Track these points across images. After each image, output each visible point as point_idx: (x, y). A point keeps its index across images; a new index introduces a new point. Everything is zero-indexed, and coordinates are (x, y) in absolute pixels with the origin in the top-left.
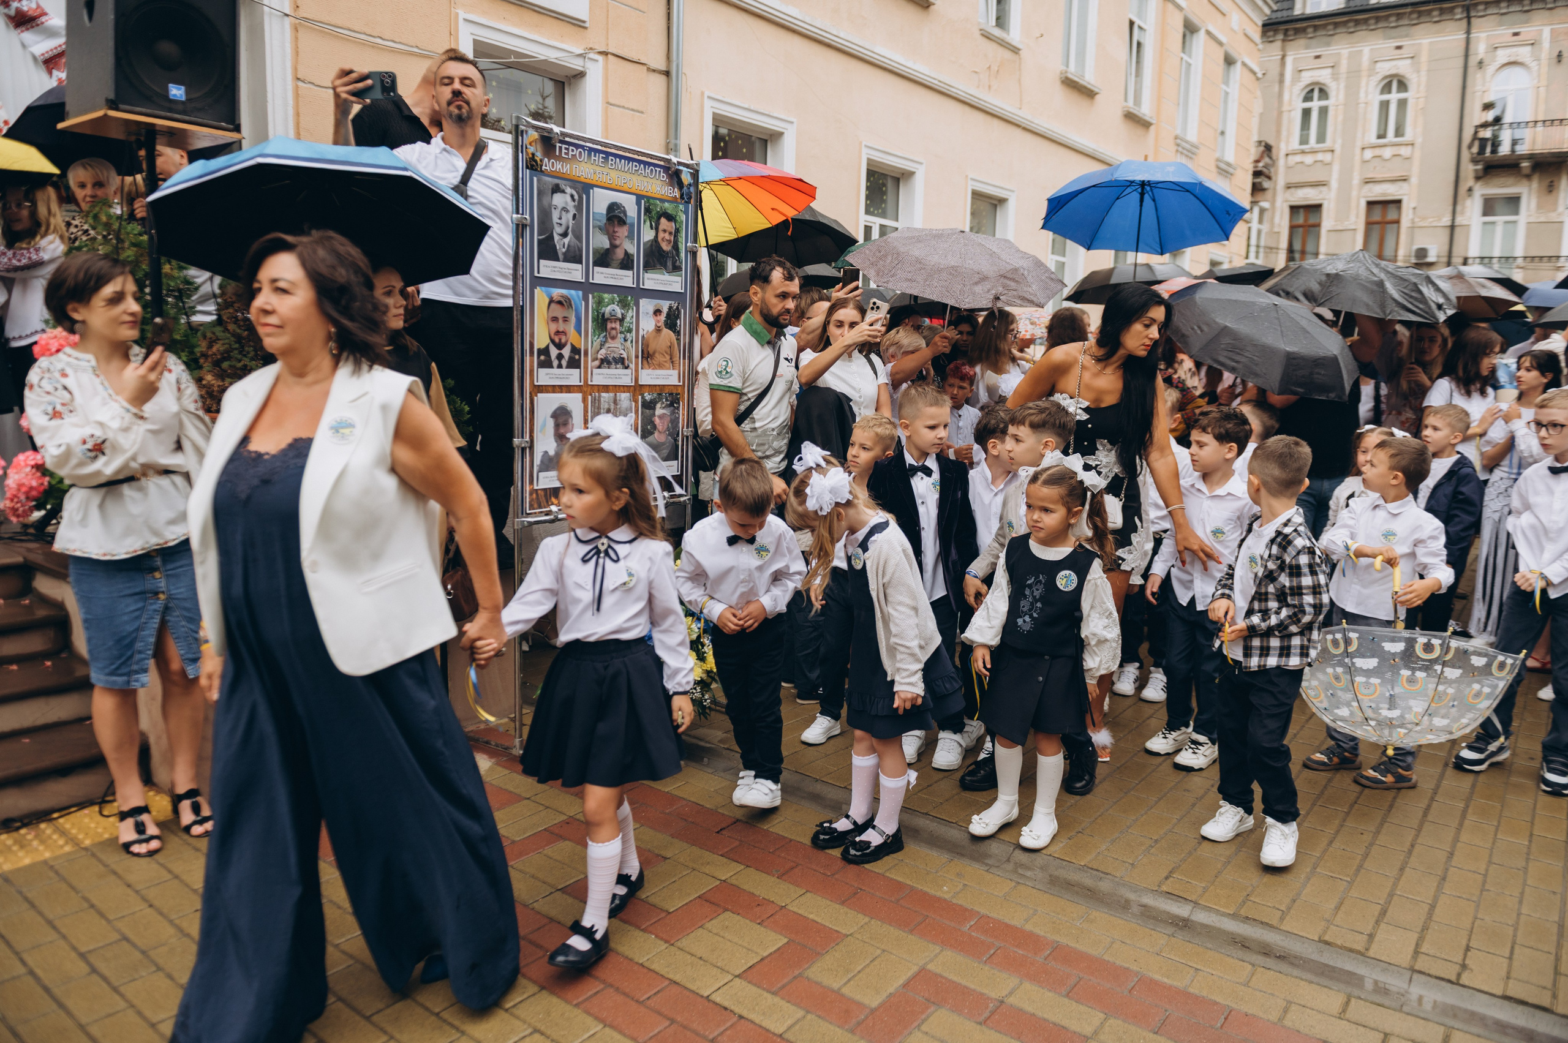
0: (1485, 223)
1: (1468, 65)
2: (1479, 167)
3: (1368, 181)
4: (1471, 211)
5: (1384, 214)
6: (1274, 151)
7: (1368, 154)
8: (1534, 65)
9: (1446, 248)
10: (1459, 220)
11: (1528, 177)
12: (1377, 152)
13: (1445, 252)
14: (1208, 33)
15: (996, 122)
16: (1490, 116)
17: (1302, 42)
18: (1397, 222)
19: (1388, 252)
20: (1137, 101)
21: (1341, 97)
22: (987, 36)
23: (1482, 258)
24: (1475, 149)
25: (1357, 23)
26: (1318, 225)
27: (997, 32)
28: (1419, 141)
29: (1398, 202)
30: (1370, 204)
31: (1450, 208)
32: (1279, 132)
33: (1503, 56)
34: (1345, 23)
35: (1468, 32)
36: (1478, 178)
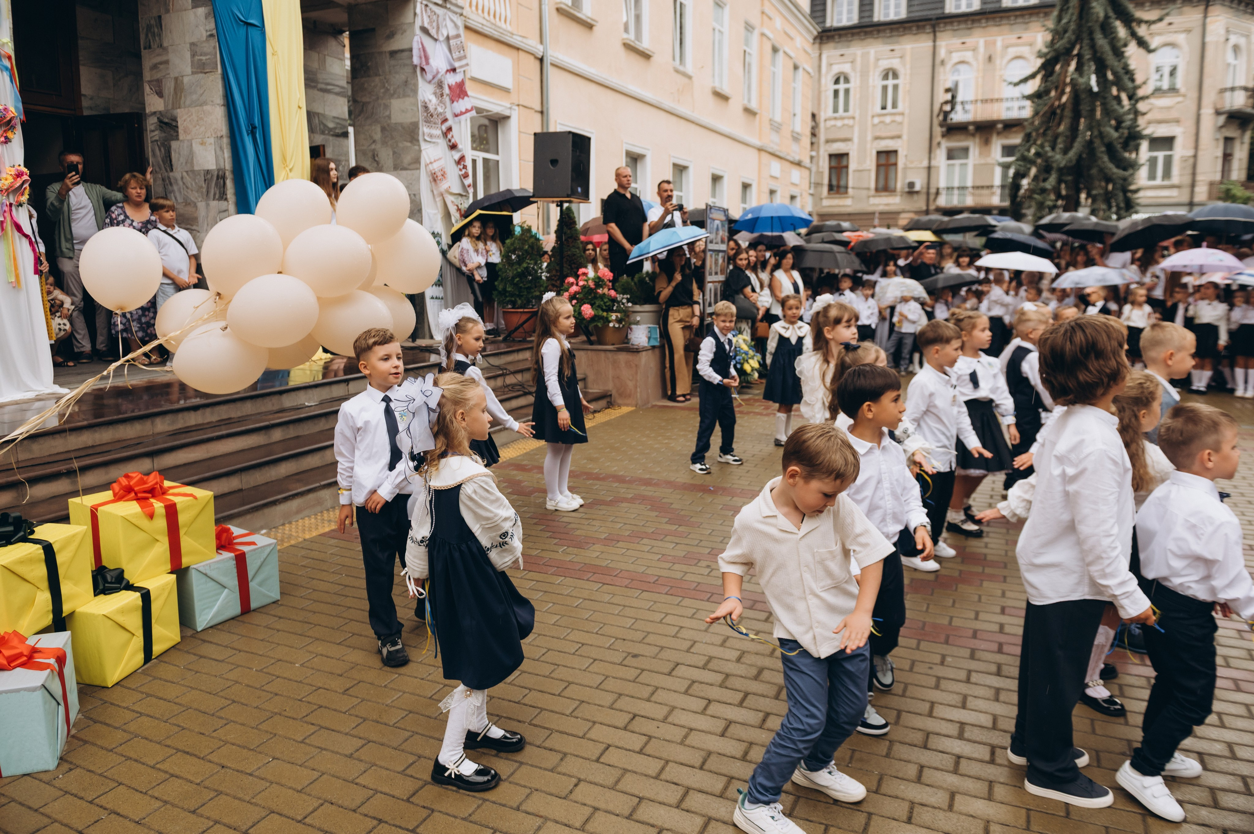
0: (949, 165)
1: (935, 64)
2: (944, 129)
3: (877, 138)
4: (940, 156)
5: (887, 159)
6: (817, 118)
7: (876, 120)
8: (974, 63)
9: (925, 181)
10: (933, 163)
11: (973, 135)
12: (882, 119)
13: (925, 186)
14: (785, 52)
15: (682, 121)
16: (948, 96)
17: (831, 45)
18: (895, 164)
19: (891, 184)
20: (749, 100)
21: (858, 82)
22: (677, 71)
23: (948, 188)
24: (941, 118)
25: (866, 33)
26: (847, 167)
27: (681, 68)
28: (907, 112)
29: (896, 152)
30: (879, 153)
31: (927, 156)
32: (819, 104)
33: (956, 57)
34: (858, 34)
35: (934, 41)
36: (943, 136)
